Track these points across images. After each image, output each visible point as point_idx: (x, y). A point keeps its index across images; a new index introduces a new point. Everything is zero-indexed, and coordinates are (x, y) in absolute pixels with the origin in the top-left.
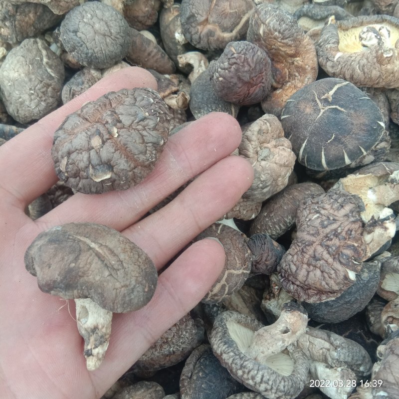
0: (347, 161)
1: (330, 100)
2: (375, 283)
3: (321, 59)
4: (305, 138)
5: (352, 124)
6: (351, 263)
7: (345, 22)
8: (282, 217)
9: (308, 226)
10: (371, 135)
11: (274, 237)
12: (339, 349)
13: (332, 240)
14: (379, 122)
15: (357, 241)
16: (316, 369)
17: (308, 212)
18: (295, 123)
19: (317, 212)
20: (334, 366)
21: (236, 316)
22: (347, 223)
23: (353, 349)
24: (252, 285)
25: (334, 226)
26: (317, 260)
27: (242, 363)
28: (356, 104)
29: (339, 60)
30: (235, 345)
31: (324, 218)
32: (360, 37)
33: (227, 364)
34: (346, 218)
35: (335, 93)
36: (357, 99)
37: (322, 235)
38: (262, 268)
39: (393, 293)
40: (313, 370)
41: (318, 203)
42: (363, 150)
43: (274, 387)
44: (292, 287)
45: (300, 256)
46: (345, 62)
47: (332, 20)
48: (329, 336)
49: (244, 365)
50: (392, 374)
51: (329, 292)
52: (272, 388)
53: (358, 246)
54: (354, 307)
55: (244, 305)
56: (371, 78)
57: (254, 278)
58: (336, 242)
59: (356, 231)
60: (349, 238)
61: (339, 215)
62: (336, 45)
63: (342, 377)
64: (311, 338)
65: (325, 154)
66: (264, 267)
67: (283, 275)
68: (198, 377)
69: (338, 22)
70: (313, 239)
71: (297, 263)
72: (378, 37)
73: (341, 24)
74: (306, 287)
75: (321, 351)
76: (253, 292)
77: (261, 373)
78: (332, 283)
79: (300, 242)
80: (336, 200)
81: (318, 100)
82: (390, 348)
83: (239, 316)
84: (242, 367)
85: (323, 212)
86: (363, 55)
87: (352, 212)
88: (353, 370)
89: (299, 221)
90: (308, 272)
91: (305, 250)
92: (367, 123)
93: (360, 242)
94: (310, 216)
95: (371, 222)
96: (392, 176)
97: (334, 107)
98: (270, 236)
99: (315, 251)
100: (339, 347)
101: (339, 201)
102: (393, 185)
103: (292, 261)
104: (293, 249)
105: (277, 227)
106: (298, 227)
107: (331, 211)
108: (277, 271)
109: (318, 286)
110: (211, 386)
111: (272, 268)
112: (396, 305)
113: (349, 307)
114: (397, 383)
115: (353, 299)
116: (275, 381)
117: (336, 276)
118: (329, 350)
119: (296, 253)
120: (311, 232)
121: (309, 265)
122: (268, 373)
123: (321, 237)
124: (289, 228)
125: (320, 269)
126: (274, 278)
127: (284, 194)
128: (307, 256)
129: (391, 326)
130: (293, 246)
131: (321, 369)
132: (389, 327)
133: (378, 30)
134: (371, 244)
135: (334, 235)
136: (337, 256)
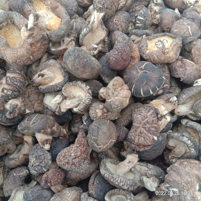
0: (151, 93)
1: (143, 69)
2: (164, 142)
3: (141, 54)
4: (134, 83)
5: (152, 77)
6: (155, 133)
7: (150, 37)
8: (127, 117)
9: (137, 120)
10: (160, 82)
11: (124, 126)
12: (151, 170)
13: (146, 125)
14: (163, 77)
15: (156, 125)
16: (143, 179)
17: (136, 115)
18: (130, 78)
19: (140, 114)
20: (150, 177)
21: (110, 160)
22: (151, 118)
23: (157, 170)
24: (117, 146)
25: (147, 119)
26: (141, 134)
27: (112, 176)
28: (153, 70)
29: (148, 53)
30: (109, 170)
31: (143, 116)
32: (156, 44)
33: (107, 178)
34: (151, 116)
35: (145, 66)
36: (153, 68)
37: (143, 123)
38: (121, 139)
39: (173, 147)
40: (142, 179)
41: (140, 111)
42: (157, 88)
43: (125, 183)
44: (133, 145)
45: (135, 133)
46: (150, 54)
47: (144, 37)
48: (147, 165)
49: (113, 176)
50: (171, 178)
51: (148, 146)
52: (125, 184)
53: (157, 126)
54: (157, 152)
55: (114, 155)
56: (161, 60)
57: (117, 143)
58: (148, 126)
59: (155, 121)
60: (153, 124)
61: (148, 115)
62: (147, 48)
63: (153, 181)
64: (140, 166)
65: (142, 89)
66: (121, 138)
67: (129, 141)
68: (97, 183)
69: (147, 37)
70: (139, 125)
71: (134, 136)
72: (163, 44)
73: (148, 38)
74: (139, 145)
75: (144, 172)
76: (117, 149)
77: (120, 179)
78: (148, 142)
79: (135, 127)
80: (146, 109)
81: (138, 69)
82: (171, 168)
83: (111, 160)
84: (112, 177)
85: (142, 114)
86: (157, 51)
87: (153, 113)
88: (157, 178)
89: (133, 118)
90: (139, 139)
91: (136, 130)
92: (158, 77)
93: (157, 125)
94: (137, 116)
95: (161, 116)
96: (171, 100)
97: (145, 71)
98: (123, 125)
99: (140, 130)
100: (151, 169)
101: (148, 109)
102: (171, 104)
103: (132, 135)
104: (132, 130)
105: (125, 121)
106: (133, 121)
107: (145, 114)
108: (127, 140)
109: (143, 144)
110: (102, 186)
111: (124, 138)
112: (174, 152)
113: (155, 152)
114: (173, 181)
115: (156, 149)
116: (126, 181)
117: (150, 139)
118: (147, 171)
119: (133, 132)
120: (138, 123)
121: (139, 136)
122: (122, 178)
123: (142, 124)
124: (130, 122)
125: (143, 137)
126: (125, 143)
127: (128, 108)
128: (138, 132)
129: (173, 160)
130: (132, 129)
131: (145, 179)
132: (172, 161)
133: (162, 41)
134: (162, 125)
135: (147, 123)
136: (149, 131)
